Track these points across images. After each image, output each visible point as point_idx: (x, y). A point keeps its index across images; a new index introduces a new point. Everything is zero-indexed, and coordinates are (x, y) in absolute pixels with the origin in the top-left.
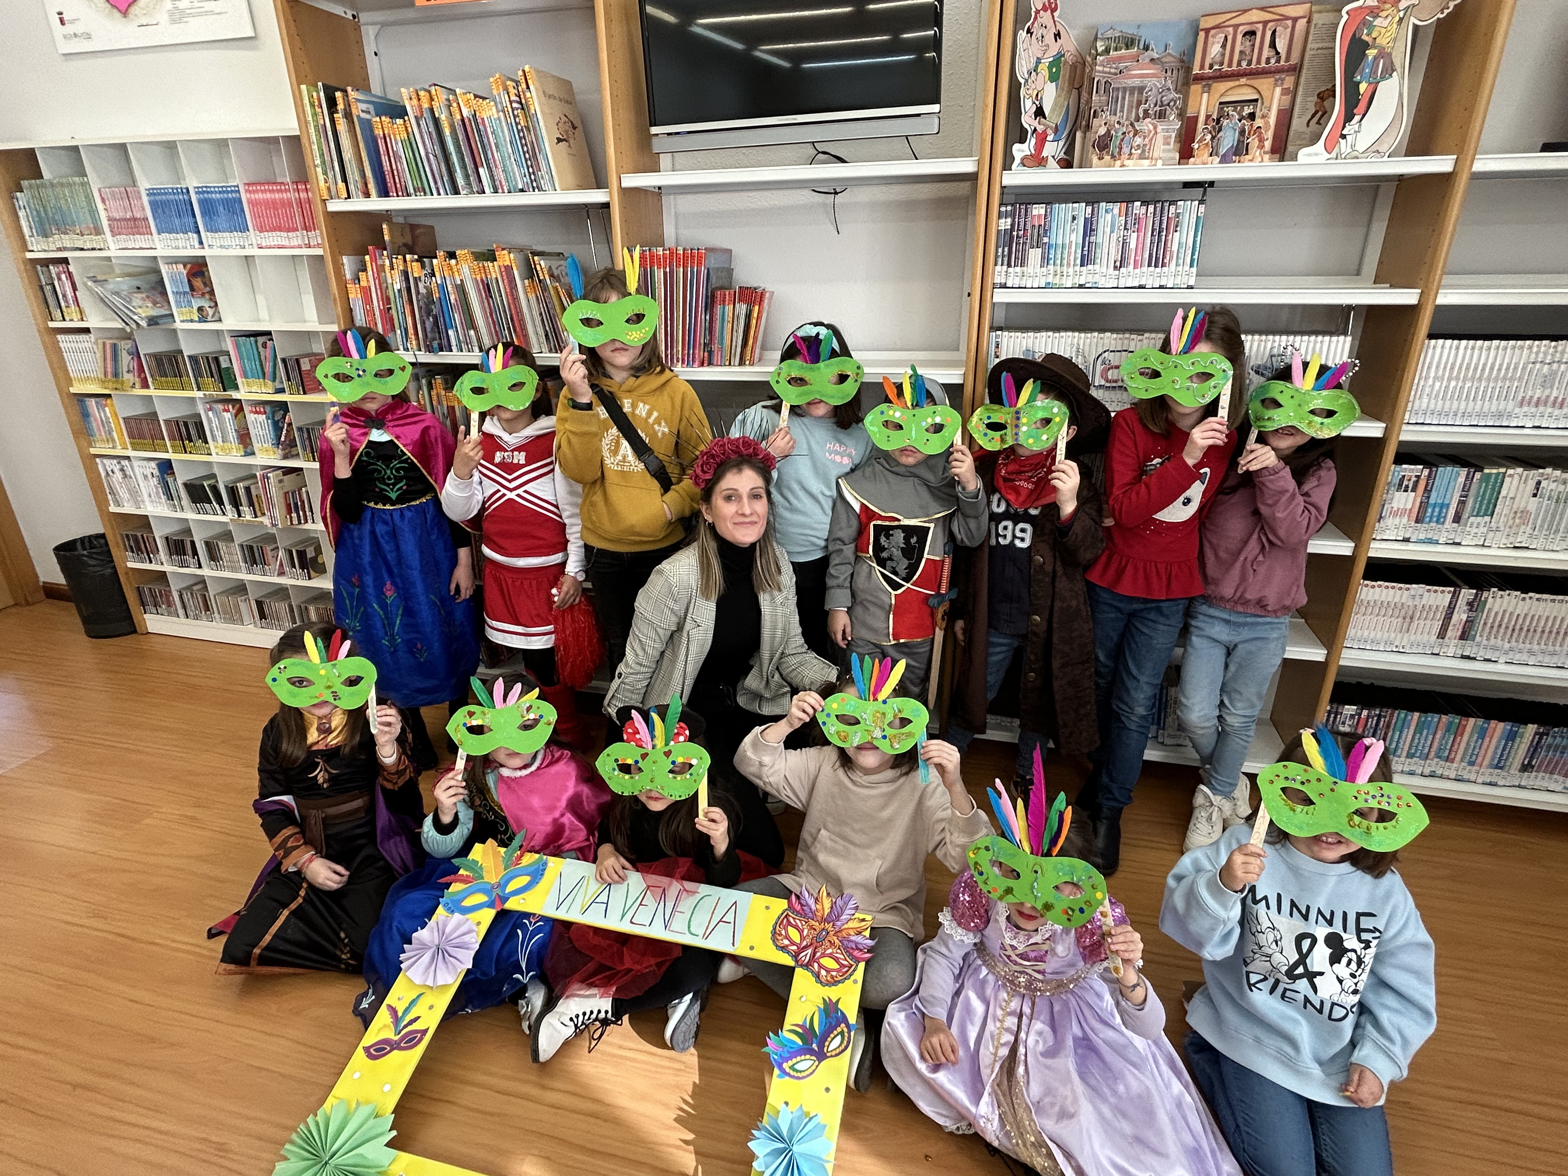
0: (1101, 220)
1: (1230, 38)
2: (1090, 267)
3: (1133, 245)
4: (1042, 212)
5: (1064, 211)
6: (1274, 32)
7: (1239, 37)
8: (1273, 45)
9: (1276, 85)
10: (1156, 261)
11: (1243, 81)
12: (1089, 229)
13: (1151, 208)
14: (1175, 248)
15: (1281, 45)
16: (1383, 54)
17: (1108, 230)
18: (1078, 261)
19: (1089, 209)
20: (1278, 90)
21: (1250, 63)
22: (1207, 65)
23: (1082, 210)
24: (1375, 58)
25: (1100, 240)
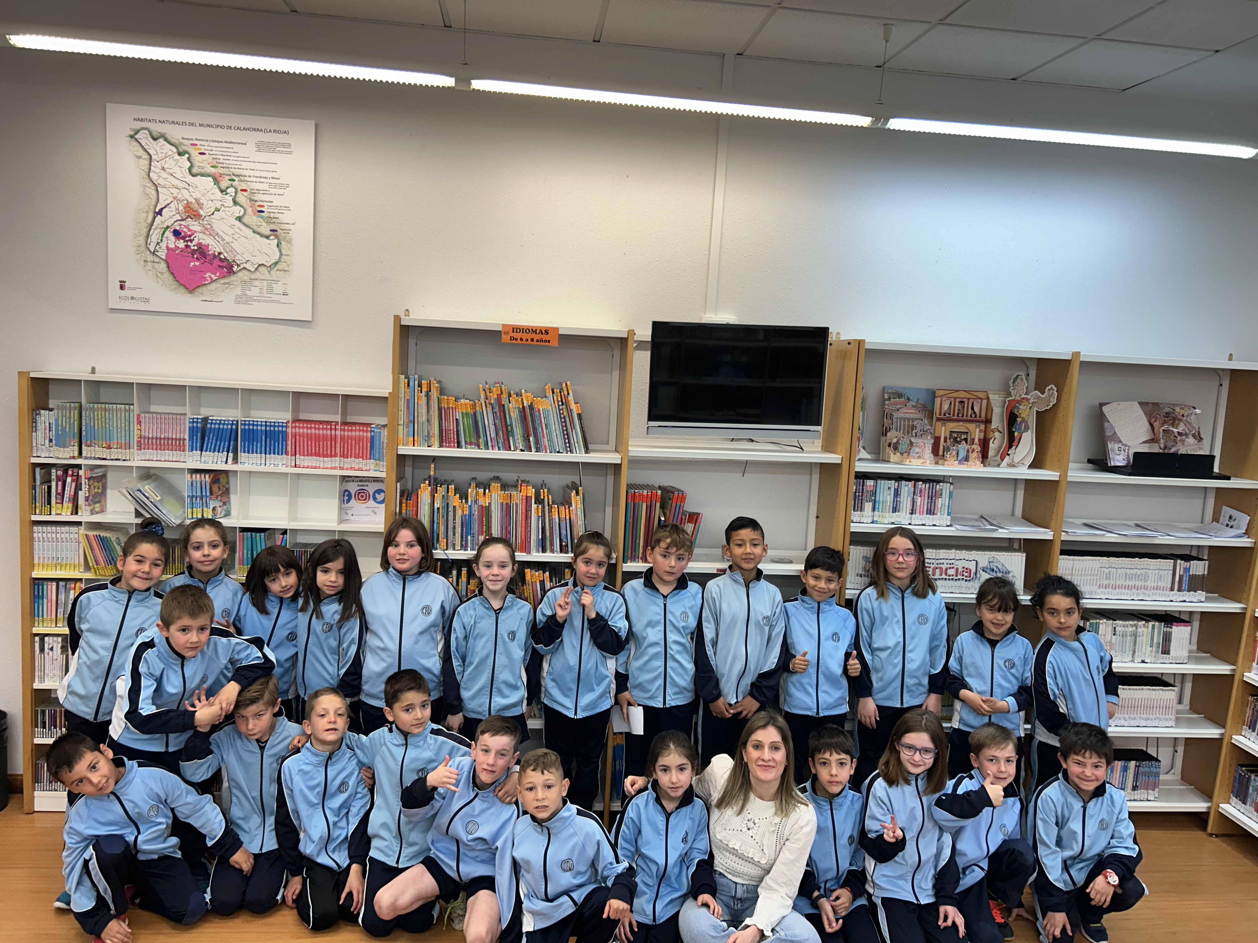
0: (902, 490)
1: (953, 403)
2: (897, 513)
3: (919, 503)
4: (872, 484)
5: (883, 484)
6: (973, 404)
7: (957, 403)
8: (973, 408)
9: (976, 428)
10: (931, 512)
11: (961, 423)
12: (897, 494)
13: (927, 485)
14: (940, 506)
15: (976, 409)
16: (1023, 420)
17: (906, 495)
18: (891, 510)
19: (897, 484)
20: (978, 430)
21: (963, 416)
22: (943, 414)
23: (893, 484)
24: (1021, 422)
25: (902, 500)
